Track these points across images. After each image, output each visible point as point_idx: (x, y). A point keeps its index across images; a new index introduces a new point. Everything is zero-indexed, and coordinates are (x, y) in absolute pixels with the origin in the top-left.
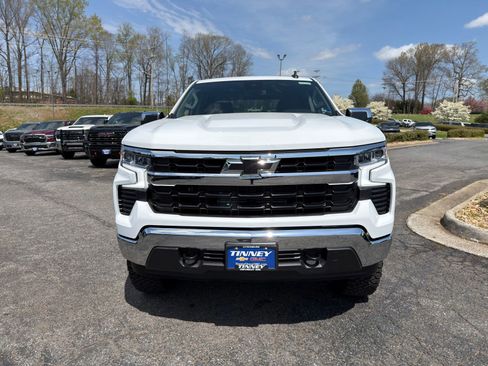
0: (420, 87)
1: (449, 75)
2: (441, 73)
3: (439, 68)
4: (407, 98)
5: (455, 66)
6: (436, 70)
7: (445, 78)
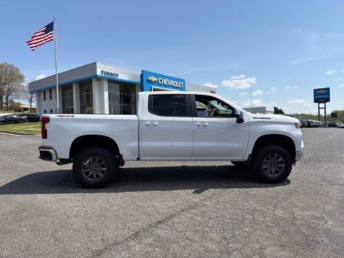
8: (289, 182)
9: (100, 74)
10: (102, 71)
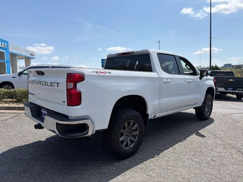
8: (212, 121)
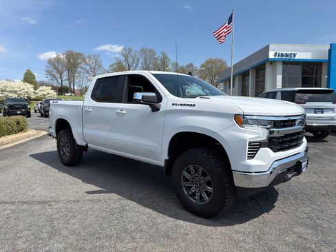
0: (71, 79)
1: (88, 73)
2: (83, 71)
3: (81, 67)
4: (64, 85)
5: (91, 67)
6: (79, 69)
7: (86, 74)
9: (273, 57)
10: (276, 53)
